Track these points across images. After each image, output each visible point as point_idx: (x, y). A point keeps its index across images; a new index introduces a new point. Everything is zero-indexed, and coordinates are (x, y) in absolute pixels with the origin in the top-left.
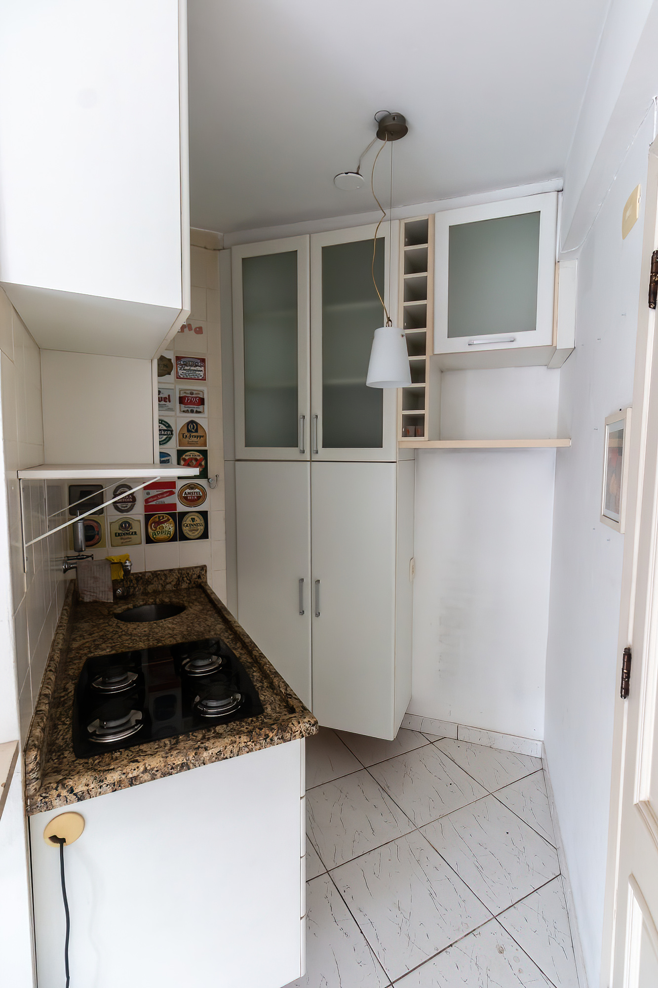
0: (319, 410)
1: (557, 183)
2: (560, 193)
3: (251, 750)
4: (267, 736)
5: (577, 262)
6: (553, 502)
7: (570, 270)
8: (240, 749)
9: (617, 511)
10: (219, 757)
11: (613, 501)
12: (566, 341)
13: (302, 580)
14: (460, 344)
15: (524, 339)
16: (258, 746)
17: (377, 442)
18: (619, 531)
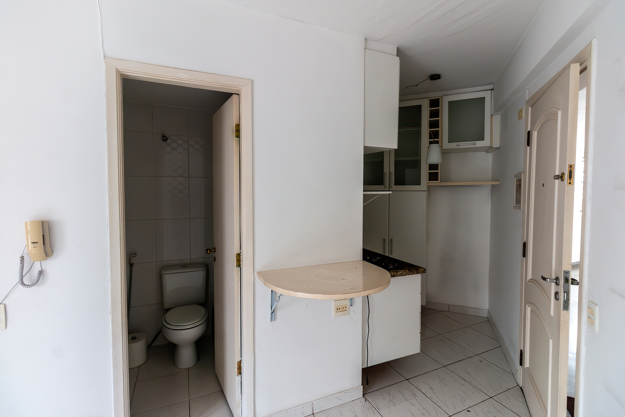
0: (393, 170)
1: (491, 87)
2: (492, 91)
3: (409, 275)
4: (413, 271)
5: (500, 116)
6: (490, 207)
7: (497, 119)
8: (407, 273)
9: (520, 203)
10: (402, 275)
11: (518, 201)
12: (496, 144)
13: (384, 240)
14: (453, 145)
15: (479, 144)
16: (411, 274)
17: (419, 183)
18: (521, 209)
